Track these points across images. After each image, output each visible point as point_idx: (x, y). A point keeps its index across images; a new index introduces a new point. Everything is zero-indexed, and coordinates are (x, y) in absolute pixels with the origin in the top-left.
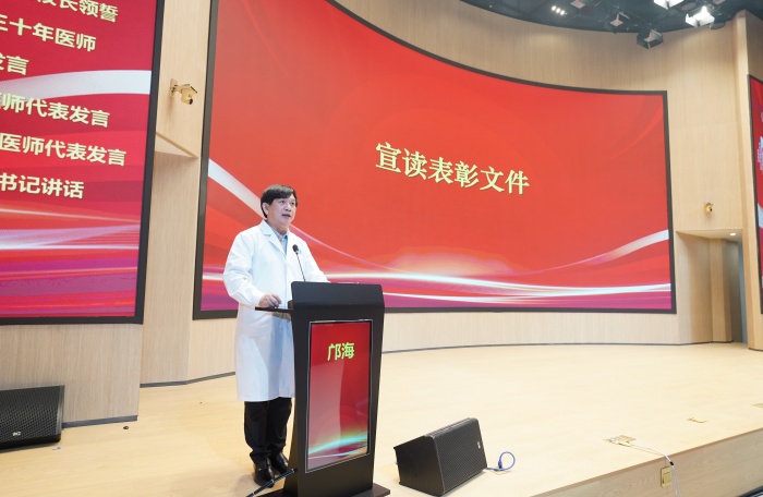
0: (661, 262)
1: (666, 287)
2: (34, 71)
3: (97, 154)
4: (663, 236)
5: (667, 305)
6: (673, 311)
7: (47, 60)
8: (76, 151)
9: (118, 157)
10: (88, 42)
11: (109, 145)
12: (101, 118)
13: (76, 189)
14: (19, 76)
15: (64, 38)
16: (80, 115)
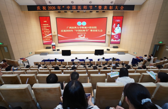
0: (105, 38)
1: (105, 40)
4: (105, 35)
5: (105, 42)
6: (105, 43)
7: (48, 34)
8: (50, 38)
9: (51, 38)
10: (49, 33)
13: (50, 39)
16: (49, 36)
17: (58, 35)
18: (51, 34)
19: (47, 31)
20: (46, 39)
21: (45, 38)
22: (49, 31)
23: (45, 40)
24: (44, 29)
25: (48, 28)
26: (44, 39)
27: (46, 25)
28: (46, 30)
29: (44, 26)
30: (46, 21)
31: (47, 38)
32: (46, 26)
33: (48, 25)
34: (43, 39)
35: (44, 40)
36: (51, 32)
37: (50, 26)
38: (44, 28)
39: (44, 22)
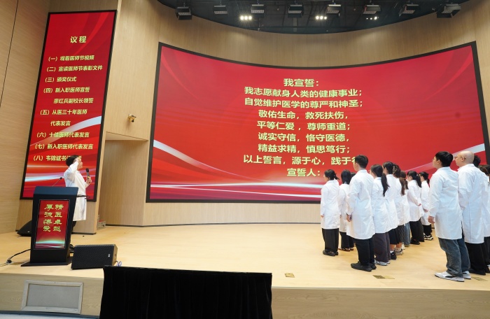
2: (72, 124)
3: (85, 146)
7: (76, 119)
8: (80, 146)
10: (85, 111)
11: (88, 143)
12: (87, 135)
14: (68, 127)
15: (79, 112)
16: (82, 135)
17: (157, 144)
18: (96, 121)
19: (71, 101)
20: (54, 158)
21: (45, 151)
22: (86, 100)
23: (45, 162)
24: (55, 85)
25: (83, 78)
26: (38, 152)
27: (77, 58)
28: (72, 90)
29: (61, 69)
30: (83, 39)
31: (65, 146)
32: (76, 68)
33: (92, 57)
34: (30, 154)
35: (38, 162)
36: (99, 108)
37: (100, 67)
38: (59, 79)
39: (73, 40)
